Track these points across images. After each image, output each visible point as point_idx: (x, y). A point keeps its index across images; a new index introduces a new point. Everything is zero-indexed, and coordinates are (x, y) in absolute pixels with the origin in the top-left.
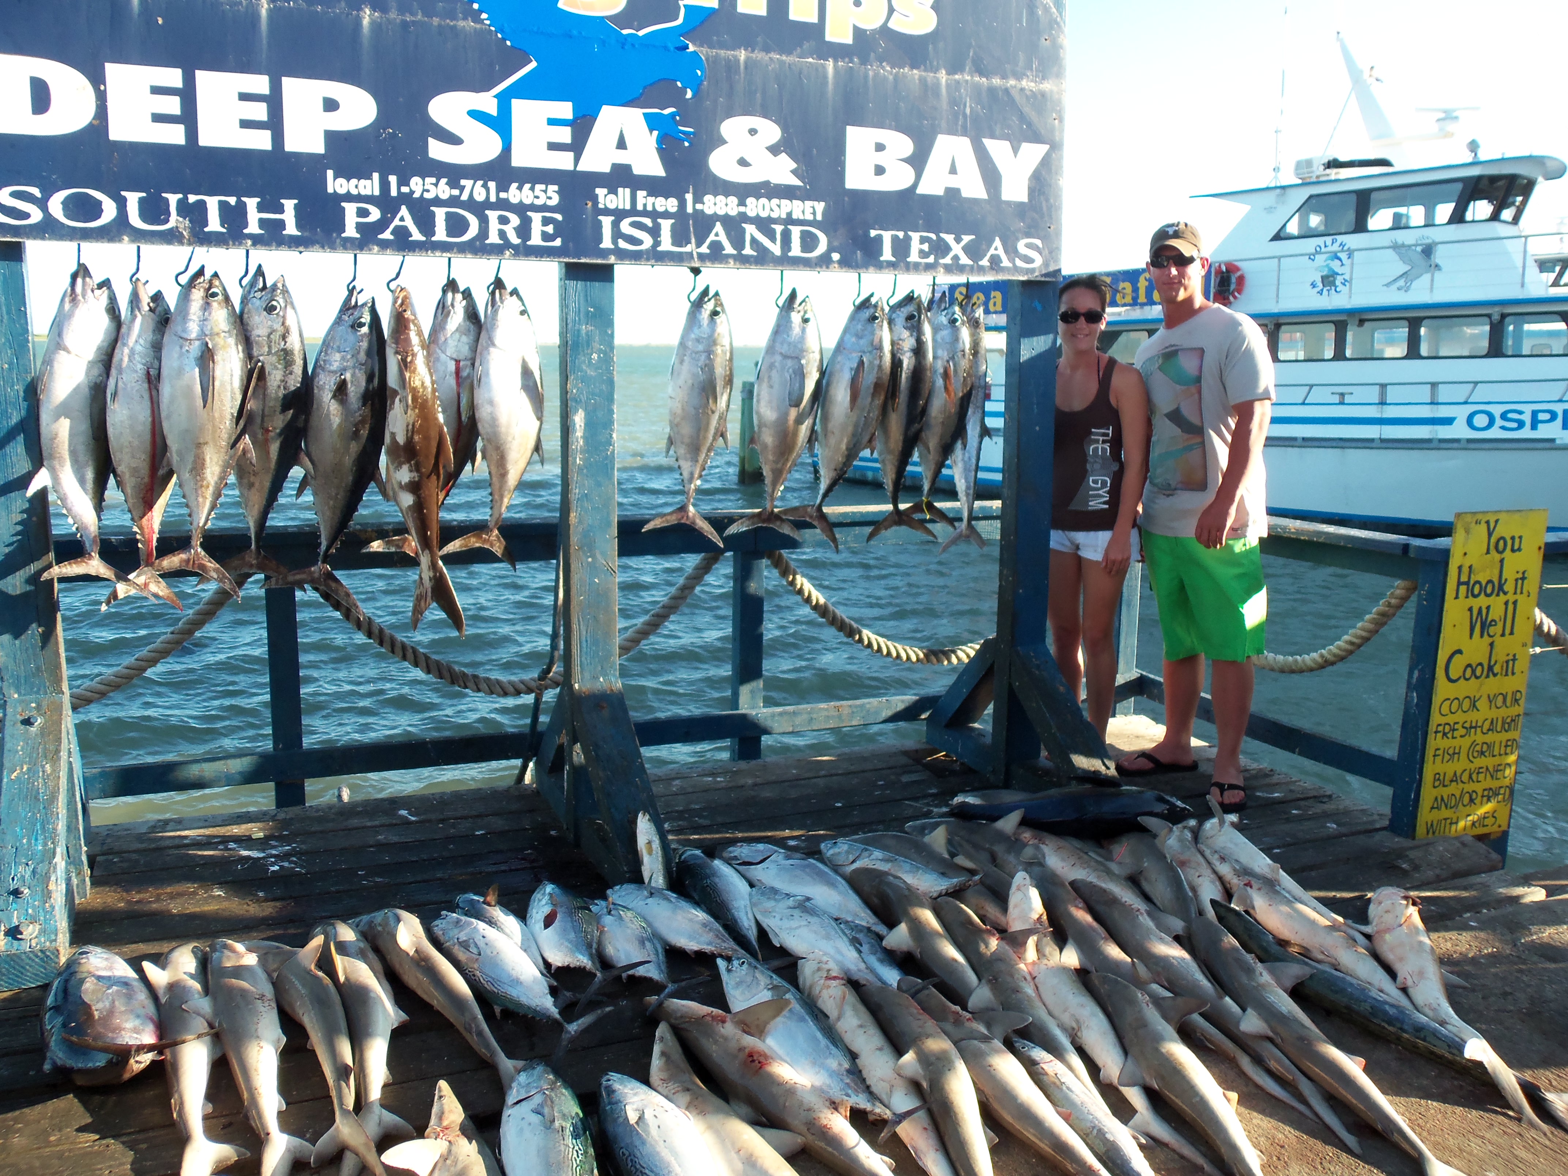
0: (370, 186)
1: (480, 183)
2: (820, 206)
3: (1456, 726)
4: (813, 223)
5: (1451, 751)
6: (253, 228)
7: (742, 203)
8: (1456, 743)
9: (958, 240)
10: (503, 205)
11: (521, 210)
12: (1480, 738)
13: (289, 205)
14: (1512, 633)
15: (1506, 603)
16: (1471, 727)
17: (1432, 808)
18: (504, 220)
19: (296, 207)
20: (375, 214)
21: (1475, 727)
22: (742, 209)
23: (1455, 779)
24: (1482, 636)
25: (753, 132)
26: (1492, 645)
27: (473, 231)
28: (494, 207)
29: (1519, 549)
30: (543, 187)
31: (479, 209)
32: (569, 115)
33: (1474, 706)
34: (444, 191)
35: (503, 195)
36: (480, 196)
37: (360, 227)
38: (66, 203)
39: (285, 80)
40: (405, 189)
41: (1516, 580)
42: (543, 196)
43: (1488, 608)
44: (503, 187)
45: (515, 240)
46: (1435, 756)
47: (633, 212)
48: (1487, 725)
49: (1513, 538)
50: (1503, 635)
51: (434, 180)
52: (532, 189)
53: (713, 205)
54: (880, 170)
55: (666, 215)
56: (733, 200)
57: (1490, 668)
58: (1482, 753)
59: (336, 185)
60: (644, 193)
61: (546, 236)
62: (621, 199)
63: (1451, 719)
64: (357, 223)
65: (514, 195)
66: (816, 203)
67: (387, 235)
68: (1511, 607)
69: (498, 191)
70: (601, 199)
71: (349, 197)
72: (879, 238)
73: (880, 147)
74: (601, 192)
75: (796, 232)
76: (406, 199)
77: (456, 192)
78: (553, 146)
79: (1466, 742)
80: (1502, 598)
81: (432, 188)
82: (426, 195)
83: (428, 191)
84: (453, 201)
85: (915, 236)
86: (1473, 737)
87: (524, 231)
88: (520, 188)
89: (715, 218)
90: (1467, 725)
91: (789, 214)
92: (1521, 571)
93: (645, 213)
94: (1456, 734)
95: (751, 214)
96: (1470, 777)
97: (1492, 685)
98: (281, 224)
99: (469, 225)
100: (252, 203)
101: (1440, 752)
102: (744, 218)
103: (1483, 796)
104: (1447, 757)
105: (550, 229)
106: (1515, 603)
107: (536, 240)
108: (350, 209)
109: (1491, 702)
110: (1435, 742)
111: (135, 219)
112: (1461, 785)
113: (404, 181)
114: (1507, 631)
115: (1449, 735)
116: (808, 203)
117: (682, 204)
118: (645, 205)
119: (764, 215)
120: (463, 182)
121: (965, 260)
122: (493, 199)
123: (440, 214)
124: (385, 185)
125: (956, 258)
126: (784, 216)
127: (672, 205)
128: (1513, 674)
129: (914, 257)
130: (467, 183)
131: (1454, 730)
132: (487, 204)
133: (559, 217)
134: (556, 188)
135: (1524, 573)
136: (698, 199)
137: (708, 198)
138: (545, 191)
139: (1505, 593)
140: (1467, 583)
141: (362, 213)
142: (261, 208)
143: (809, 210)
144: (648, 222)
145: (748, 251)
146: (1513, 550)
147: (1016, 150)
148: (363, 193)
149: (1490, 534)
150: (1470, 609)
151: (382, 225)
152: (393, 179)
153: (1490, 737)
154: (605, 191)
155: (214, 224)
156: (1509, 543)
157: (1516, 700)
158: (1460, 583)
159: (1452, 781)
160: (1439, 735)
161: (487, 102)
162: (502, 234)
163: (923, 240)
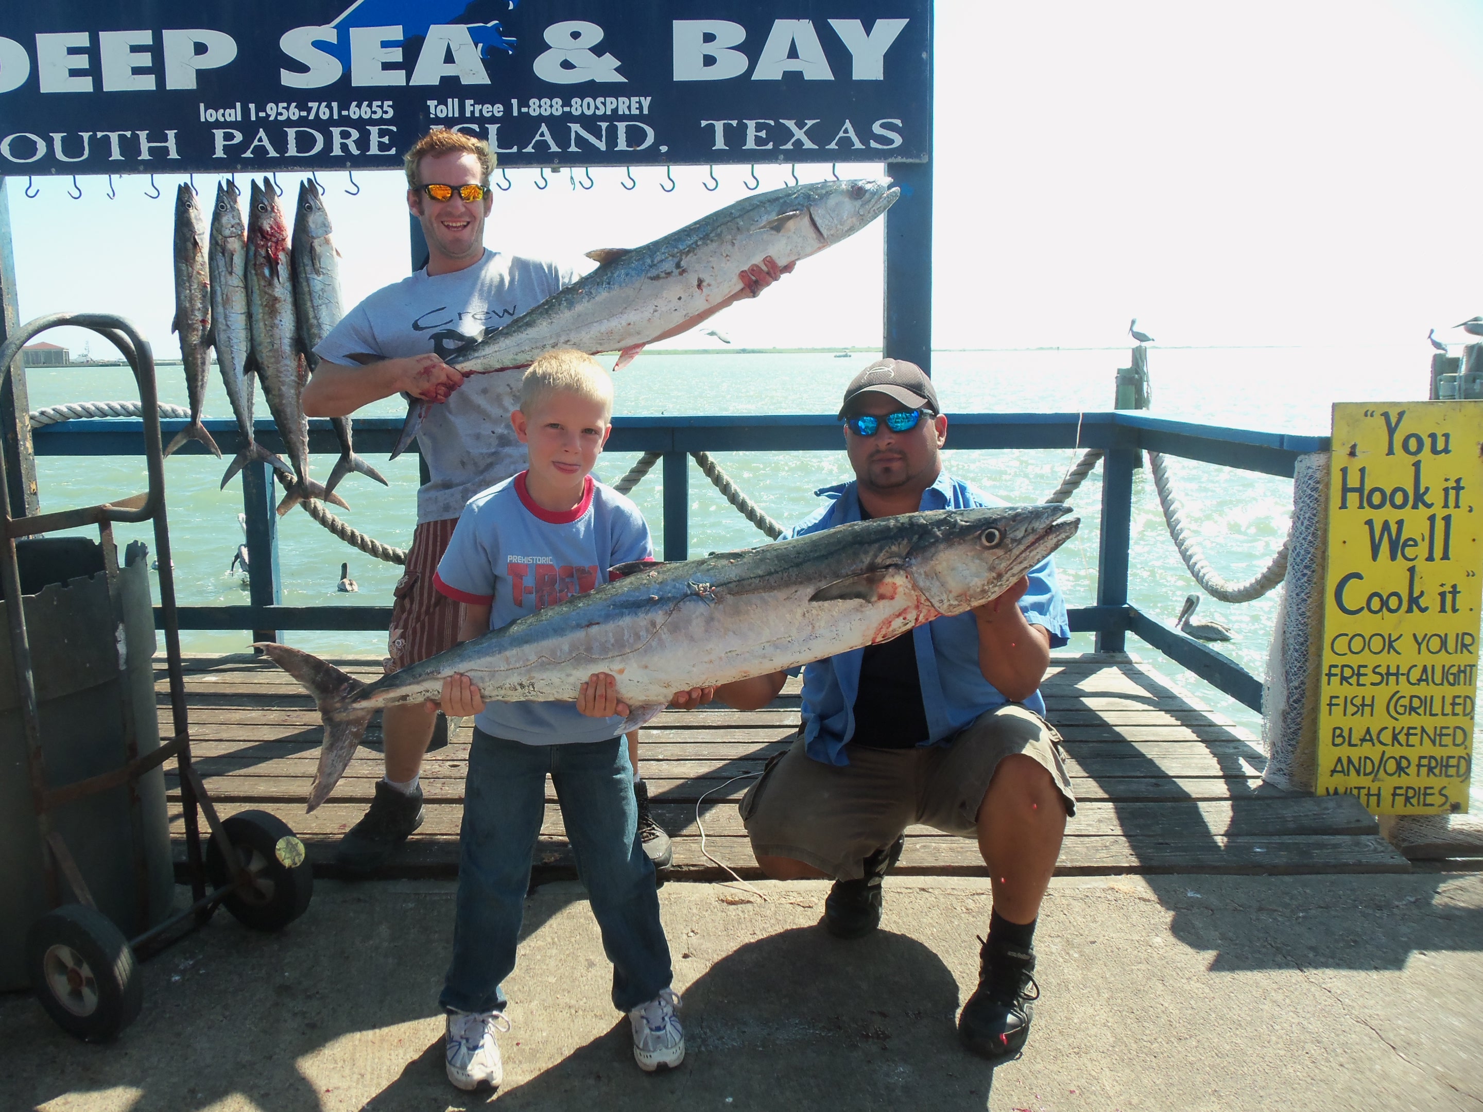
0: (233, 114)
1: (324, 104)
2: (646, 102)
3: (1362, 671)
4: (641, 118)
5: (1358, 701)
6: (145, 155)
7: (567, 103)
8: (1367, 692)
9: (800, 125)
10: (345, 121)
11: (361, 124)
12: (1406, 689)
13: (171, 134)
14: (1446, 557)
15: (1432, 519)
16: (1388, 674)
17: (1334, 771)
18: (345, 135)
19: (176, 136)
20: (239, 137)
21: (1397, 674)
22: (567, 109)
23: (1367, 737)
24: (1393, 557)
25: (576, 35)
26: (1412, 570)
27: (319, 146)
28: (337, 124)
29: (1446, 450)
30: (379, 103)
31: (324, 126)
32: (401, 37)
33: (1391, 646)
34: (294, 113)
35: (345, 113)
36: (324, 114)
37: (226, 149)
38: (12, 145)
39: (165, 33)
40: (262, 114)
41: (1446, 490)
42: (379, 111)
43: (1400, 523)
44: (344, 106)
45: (355, 151)
46: (1330, 705)
47: (462, 119)
48: (1415, 675)
49: (1433, 436)
50: (1430, 558)
51: (285, 105)
52: (370, 106)
53: (538, 107)
54: (709, 61)
55: (493, 120)
56: (558, 102)
57: (1414, 601)
58: (1413, 709)
59: (208, 115)
60: (472, 102)
61: (382, 146)
62: (451, 108)
63: (1354, 661)
64: (224, 146)
65: (354, 112)
66: (642, 99)
67: (248, 154)
68: (1440, 525)
69: (340, 110)
70: (432, 110)
71: (218, 125)
72: (711, 128)
73: (709, 38)
74: (432, 103)
75: (621, 127)
76: (264, 123)
77: (304, 114)
78: (387, 66)
79: (1383, 693)
80: (1422, 510)
81: (284, 111)
82: (279, 118)
83: (281, 114)
84: (302, 121)
85: (751, 124)
86: (1393, 687)
87: (363, 143)
88: (359, 106)
89: (541, 119)
90: (1383, 670)
91: (615, 111)
92: (1453, 478)
93: (472, 119)
94: (1362, 680)
95: (576, 113)
96: (1395, 737)
97: (1417, 623)
98: (166, 150)
99: (316, 141)
100: (143, 135)
101: (1341, 701)
102: (568, 117)
103: (1419, 766)
104: (1351, 709)
105: (386, 140)
106: (1447, 519)
107: (374, 150)
108: (219, 134)
109: (1419, 644)
110: (1330, 689)
111: (60, 155)
112: (1379, 748)
113: (261, 108)
114: (1438, 552)
115: (1353, 680)
116: (634, 99)
117: (508, 108)
118: (473, 112)
119: (589, 113)
120: (310, 104)
121: (808, 144)
122: (336, 117)
123: (291, 133)
124: (246, 112)
125: (799, 143)
126: (609, 112)
127: (498, 110)
128: (1455, 610)
129: (750, 144)
130: (314, 105)
131: (1359, 675)
132: (331, 122)
133: (395, 129)
134: (391, 103)
135: (1458, 481)
136: (524, 103)
137: (533, 102)
138: (381, 107)
139: (1429, 506)
140: (1360, 490)
141: (228, 137)
142: (149, 140)
143: (634, 105)
144: (475, 127)
145: (573, 148)
146: (1434, 451)
147: (868, 29)
148: (228, 119)
149: (1391, 431)
150: (1369, 523)
151: (244, 146)
152: (252, 106)
153: (1423, 690)
154: (435, 102)
155: (116, 154)
156: (1427, 442)
157: (1464, 646)
158: (1345, 490)
159: (1363, 740)
160: (1335, 680)
161: (328, 33)
162: (344, 147)
163: (759, 128)
